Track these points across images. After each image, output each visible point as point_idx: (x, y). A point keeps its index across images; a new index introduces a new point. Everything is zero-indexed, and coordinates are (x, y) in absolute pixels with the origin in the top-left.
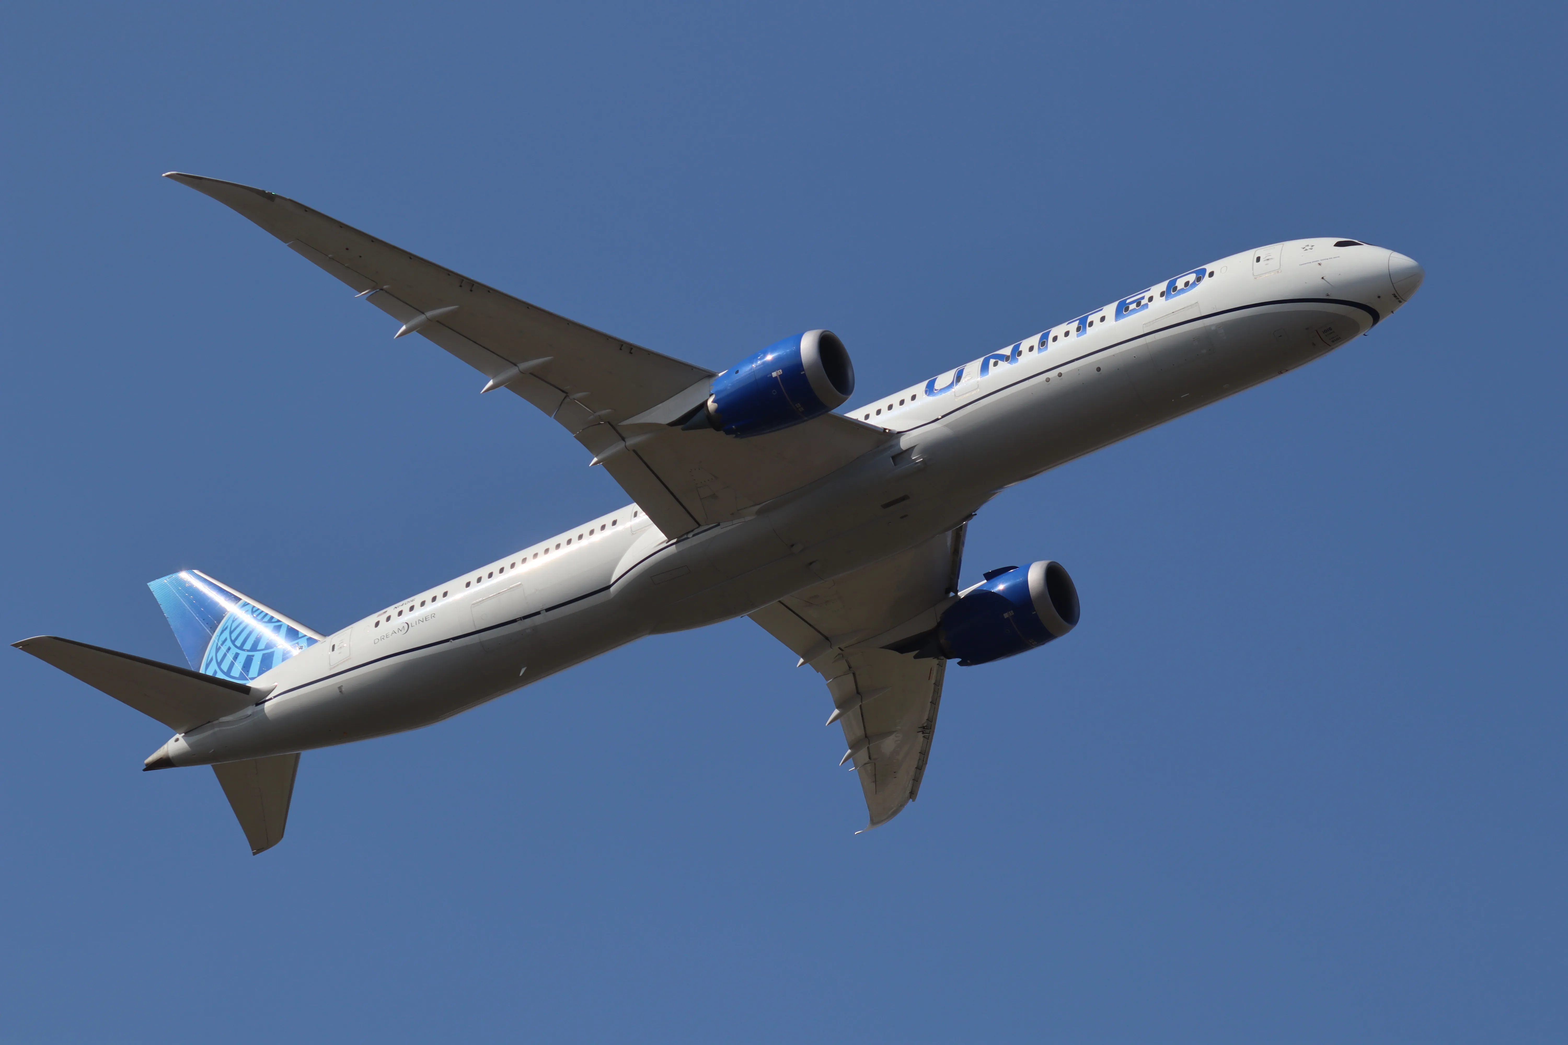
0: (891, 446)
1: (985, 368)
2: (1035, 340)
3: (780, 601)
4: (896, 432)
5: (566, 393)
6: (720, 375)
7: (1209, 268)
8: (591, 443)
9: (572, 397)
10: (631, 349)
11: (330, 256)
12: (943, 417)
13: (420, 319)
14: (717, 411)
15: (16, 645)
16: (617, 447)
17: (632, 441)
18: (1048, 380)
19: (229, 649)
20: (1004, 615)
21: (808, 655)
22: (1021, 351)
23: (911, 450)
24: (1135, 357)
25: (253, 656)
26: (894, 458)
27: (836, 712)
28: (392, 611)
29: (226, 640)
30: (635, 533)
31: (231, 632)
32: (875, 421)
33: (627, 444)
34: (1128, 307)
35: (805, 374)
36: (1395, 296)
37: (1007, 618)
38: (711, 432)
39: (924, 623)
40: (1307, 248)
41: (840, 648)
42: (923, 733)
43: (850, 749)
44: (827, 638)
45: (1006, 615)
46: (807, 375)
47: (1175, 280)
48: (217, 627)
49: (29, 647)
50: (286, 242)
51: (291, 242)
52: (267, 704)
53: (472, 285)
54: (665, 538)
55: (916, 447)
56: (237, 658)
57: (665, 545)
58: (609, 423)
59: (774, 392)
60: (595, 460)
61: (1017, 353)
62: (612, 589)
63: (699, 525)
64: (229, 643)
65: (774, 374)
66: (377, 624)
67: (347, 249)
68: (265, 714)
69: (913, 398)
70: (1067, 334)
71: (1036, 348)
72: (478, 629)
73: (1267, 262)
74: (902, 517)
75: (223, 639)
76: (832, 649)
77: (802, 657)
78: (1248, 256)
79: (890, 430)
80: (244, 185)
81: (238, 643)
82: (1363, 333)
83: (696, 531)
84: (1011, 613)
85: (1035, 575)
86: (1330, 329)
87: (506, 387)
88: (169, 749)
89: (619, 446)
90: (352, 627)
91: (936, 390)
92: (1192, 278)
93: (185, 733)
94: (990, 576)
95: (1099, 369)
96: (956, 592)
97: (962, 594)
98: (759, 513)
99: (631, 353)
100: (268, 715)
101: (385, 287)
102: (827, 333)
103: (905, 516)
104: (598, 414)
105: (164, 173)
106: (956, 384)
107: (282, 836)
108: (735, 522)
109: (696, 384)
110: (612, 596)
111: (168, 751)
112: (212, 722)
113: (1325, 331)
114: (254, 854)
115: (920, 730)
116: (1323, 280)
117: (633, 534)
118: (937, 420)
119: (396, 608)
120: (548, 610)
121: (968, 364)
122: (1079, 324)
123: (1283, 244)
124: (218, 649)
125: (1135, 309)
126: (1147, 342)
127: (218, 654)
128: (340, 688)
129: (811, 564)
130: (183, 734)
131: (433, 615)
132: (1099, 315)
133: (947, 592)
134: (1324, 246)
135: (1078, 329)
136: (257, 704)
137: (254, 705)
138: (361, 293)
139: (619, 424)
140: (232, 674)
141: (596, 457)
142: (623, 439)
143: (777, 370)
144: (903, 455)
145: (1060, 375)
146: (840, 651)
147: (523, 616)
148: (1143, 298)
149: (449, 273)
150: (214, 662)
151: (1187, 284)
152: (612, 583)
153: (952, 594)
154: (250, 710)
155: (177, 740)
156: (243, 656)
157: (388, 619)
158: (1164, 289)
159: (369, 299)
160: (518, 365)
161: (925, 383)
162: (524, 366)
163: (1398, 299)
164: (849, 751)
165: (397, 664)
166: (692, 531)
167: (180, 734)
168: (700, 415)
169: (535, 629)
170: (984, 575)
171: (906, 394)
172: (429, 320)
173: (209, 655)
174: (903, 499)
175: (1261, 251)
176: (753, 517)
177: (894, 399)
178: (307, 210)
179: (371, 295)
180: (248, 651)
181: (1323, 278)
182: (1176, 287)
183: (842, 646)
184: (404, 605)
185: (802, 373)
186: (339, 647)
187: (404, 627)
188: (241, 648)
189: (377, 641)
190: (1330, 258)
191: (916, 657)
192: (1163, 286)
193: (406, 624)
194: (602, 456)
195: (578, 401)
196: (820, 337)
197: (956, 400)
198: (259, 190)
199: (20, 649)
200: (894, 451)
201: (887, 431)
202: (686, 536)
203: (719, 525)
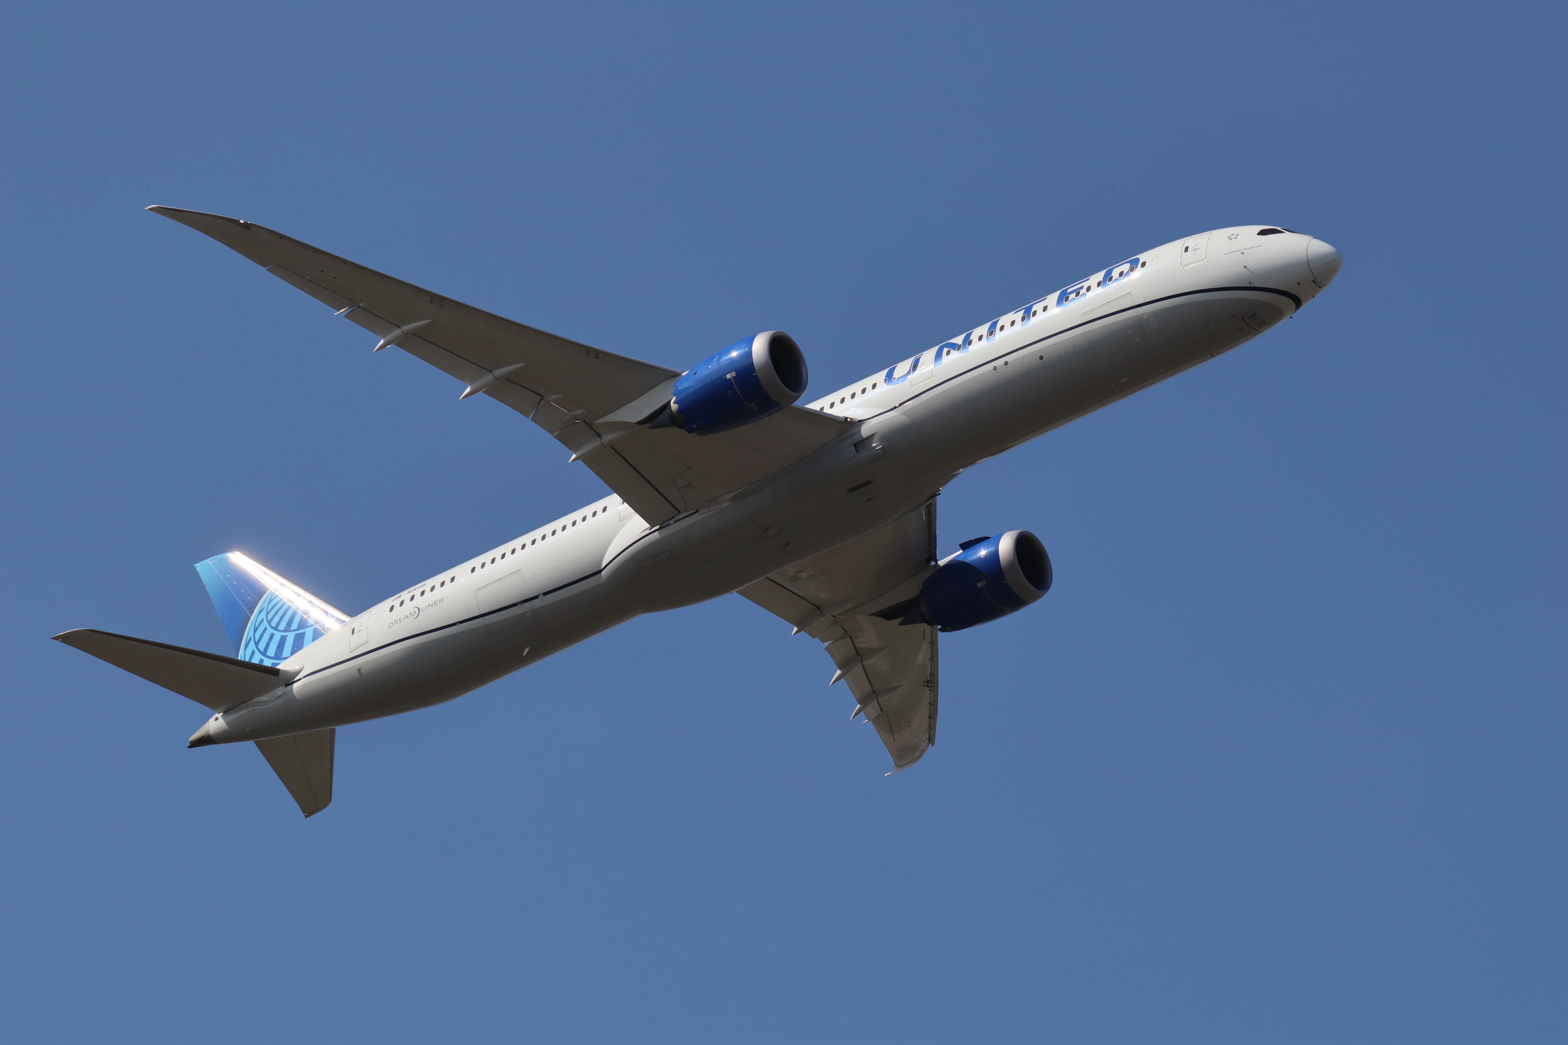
0: (853, 435)
1: (939, 356)
2: (984, 329)
3: (766, 577)
4: (857, 421)
5: (541, 396)
6: (683, 374)
7: (1142, 257)
8: (568, 439)
9: (546, 399)
10: (598, 354)
11: (307, 278)
12: (900, 405)
13: (397, 332)
14: (678, 411)
15: (56, 638)
16: (595, 444)
17: (607, 438)
18: (995, 368)
19: (266, 629)
20: (977, 584)
21: (802, 624)
22: (971, 340)
23: (871, 437)
24: (1074, 345)
25: (286, 636)
26: (855, 445)
27: (839, 672)
28: (405, 595)
29: (263, 620)
30: (623, 520)
31: (268, 613)
32: (839, 411)
33: (603, 441)
34: (1068, 297)
35: (756, 375)
36: (1314, 282)
37: (981, 587)
38: (675, 430)
39: (908, 591)
40: (1232, 237)
41: (832, 616)
42: (928, 687)
43: (859, 704)
44: (818, 608)
45: (979, 585)
46: (759, 376)
47: (1111, 270)
48: (255, 607)
49: (69, 639)
50: (265, 267)
51: (270, 267)
52: (295, 685)
53: (442, 301)
54: (648, 526)
55: (876, 435)
56: (272, 638)
57: (648, 532)
58: (585, 422)
59: (729, 393)
60: (574, 456)
61: (968, 342)
62: (603, 573)
63: (680, 512)
64: (265, 624)
65: (728, 376)
66: (392, 609)
67: (322, 271)
68: (293, 694)
69: (874, 386)
70: (1013, 323)
71: (984, 337)
72: (482, 613)
73: (1194, 252)
74: (868, 500)
75: (260, 620)
76: (823, 618)
77: (796, 626)
78: (1177, 246)
79: (851, 419)
80: (220, 215)
81: (274, 624)
82: (1289, 316)
83: (676, 518)
84: (984, 582)
85: (1006, 545)
86: (1255, 315)
87: (484, 392)
88: (210, 728)
89: (597, 443)
90: (370, 611)
91: (894, 379)
92: (1126, 267)
93: (224, 712)
94: (965, 546)
95: (1041, 358)
96: (936, 561)
97: (942, 562)
98: (734, 499)
99: (598, 358)
100: (296, 696)
101: (361, 305)
102: (779, 333)
103: (871, 499)
104: (572, 414)
105: (147, 207)
106: (913, 373)
107: (330, 800)
108: (712, 508)
109: (663, 383)
110: (604, 580)
111: (209, 729)
112: (246, 702)
113: (1250, 317)
114: (306, 817)
115: (925, 684)
116: (1245, 269)
117: (620, 521)
118: (895, 408)
119: (409, 592)
120: (545, 594)
121: (925, 353)
122: (1024, 314)
123: (1211, 233)
124: (255, 630)
125: (1074, 298)
126: (1085, 331)
127: (256, 634)
128: (359, 670)
129: (787, 544)
130: (222, 714)
131: (441, 600)
132: (1042, 304)
133: (929, 560)
134: (1248, 234)
135: (1023, 319)
136: (287, 685)
137: (284, 686)
138: (339, 311)
139: (594, 423)
140: (268, 654)
141: (575, 453)
142: (600, 436)
143: (731, 372)
144: (862, 443)
145: (1006, 363)
146: (833, 618)
147: (523, 600)
148: (1082, 288)
149: (419, 290)
150: (252, 642)
151: (1121, 274)
152: (602, 567)
153: (933, 563)
154: (280, 691)
155: (217, 719)
156: (278, 636)
157: (402, 603)
158: (1101, 279)
159: (348, 316)
160: (493, 372)
161: (885, 372)
162: (499, 372)
163: (1317, 284)
164: (859, 706)
165: (409, 647)
166: (674, 517)
167: (219, 713)
168: (664, 415)
169: (534, 612)
170: (960, 545)
171: (867, 382)
172: (405, 334)
173: (248, 634)
174: (868, 483)
175: (1189, 241)
176: (728, 504)
177: (857, 387)
178: (281, 236)
179: (349, 312)
180: (282, 631)
181: (1245, 267)
182: (1112, 277)
183: (835, 614)
184: (416, 590)
185: (754, 374)
186: (358, 630)
187: (415, 611)
188: (276, 628)
189: (391, 625)
190: (1252, 247)
191: (901, 624)
192: (1100, 276)
193: (418, 609)
194: (580, 453)
195: (553, 402)
196: (771, 337)
197: (912, 388)
198: (235, 220)
199: (60, 641)
200: (855, 439)
201: (849, 420)
202: (667, 523)
203: (697, 511)
